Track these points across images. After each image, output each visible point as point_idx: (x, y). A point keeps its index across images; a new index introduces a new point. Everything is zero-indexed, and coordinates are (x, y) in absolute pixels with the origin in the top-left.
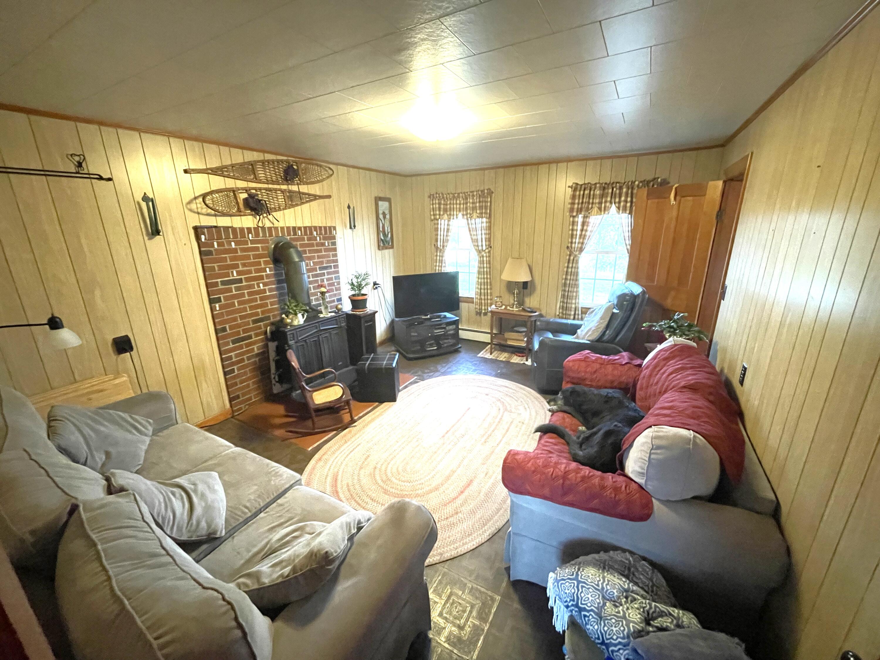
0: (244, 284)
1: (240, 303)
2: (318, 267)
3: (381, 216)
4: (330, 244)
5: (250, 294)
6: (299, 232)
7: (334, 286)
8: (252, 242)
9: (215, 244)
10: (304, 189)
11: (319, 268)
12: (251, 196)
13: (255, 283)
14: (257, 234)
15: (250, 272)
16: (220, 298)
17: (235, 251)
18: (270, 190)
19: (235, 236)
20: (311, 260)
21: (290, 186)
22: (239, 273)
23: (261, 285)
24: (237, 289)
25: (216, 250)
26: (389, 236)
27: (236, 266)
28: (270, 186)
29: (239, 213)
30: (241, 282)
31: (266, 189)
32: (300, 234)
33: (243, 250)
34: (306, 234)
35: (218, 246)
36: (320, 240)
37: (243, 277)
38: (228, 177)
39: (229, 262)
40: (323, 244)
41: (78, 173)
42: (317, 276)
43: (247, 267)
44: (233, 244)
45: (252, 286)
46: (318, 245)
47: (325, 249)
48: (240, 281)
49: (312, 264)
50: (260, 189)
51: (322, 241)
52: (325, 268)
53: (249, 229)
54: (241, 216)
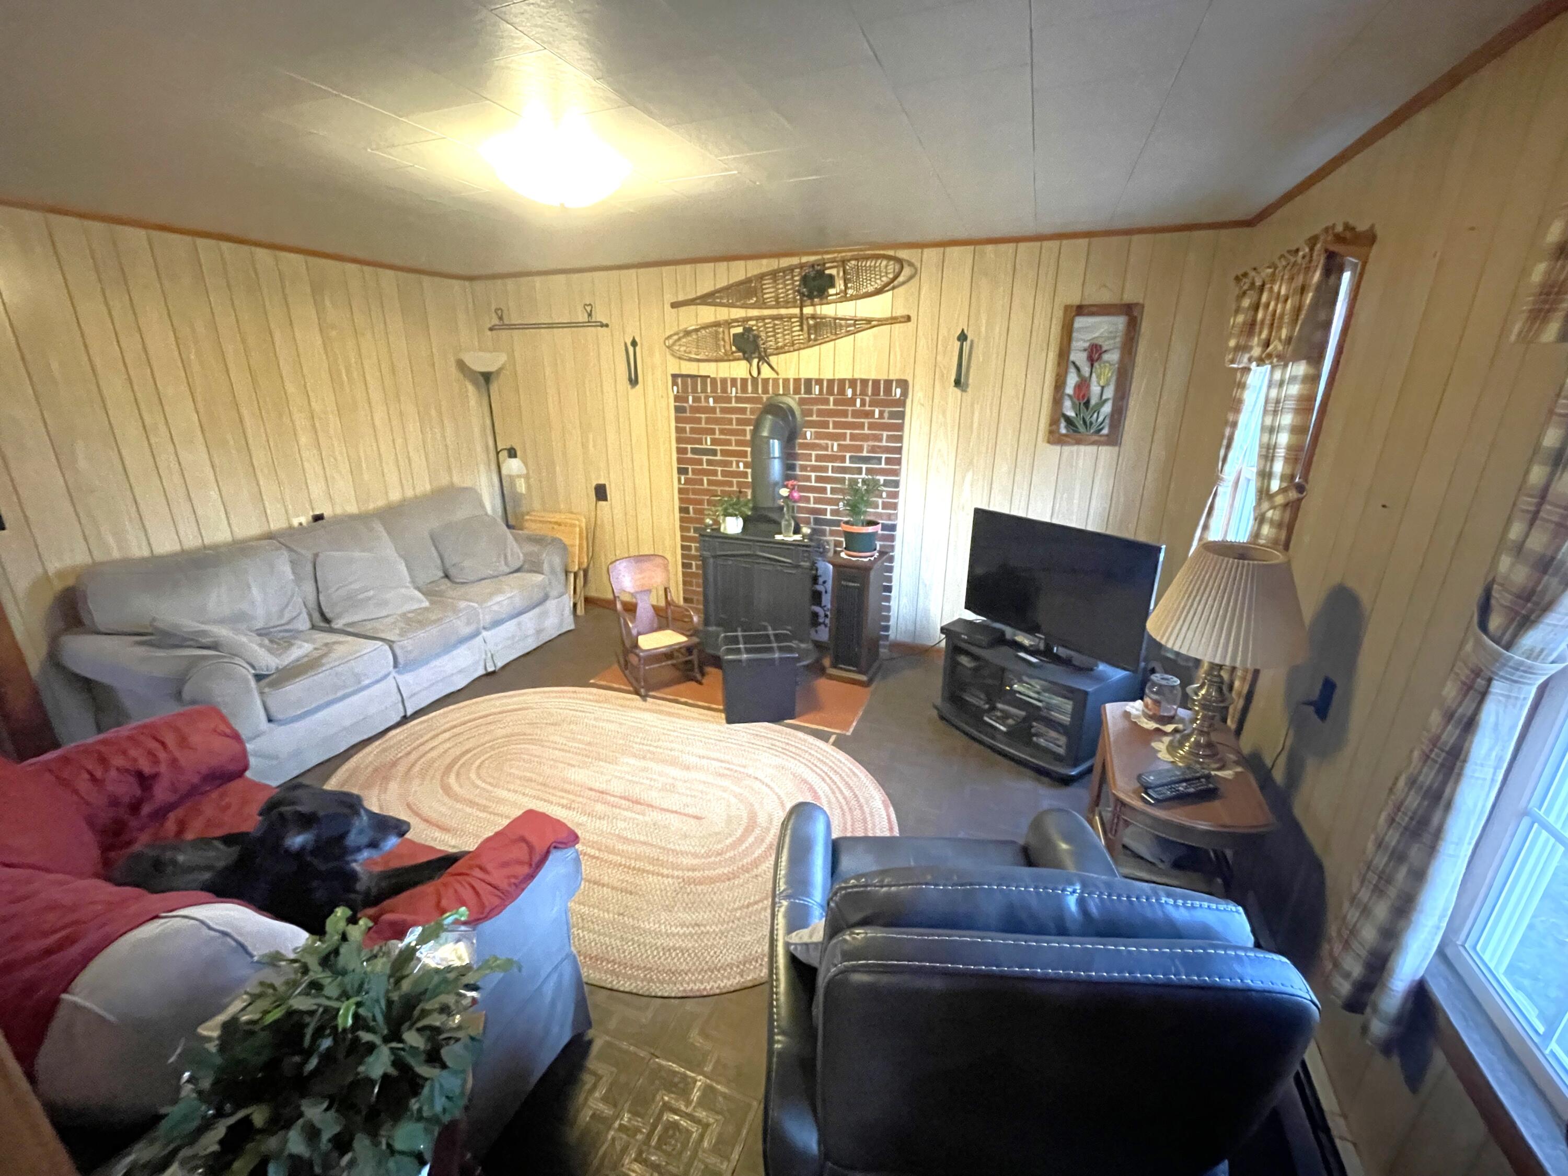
0: (719, 458)
1: (710, 483)
2: (848, 455)
3: (1079, 357)
4: (886, 415)
5: (724, 473)
6: (817, 387)
7: (881, 497)
8: (738, 400)
9: (690, 398)
10: (845, 310)
11: (851, 457)
12: (748, 330)
13: (734, 459)
14: (744, 389)
15: (728, 443)
16: (687, 469)
17: (713, 410)
18: (780, 317)
19: (714, 390)
20: (836, 440)
21: (818, 308)
22: (714, 442)
23: (741, 465)
24: (709, 462)
25: (691, 407)
26: (1107, 409)
27: (712, 432)
28: (783, 311)
29: (727, 358)
30: (716, 455)
31: (774, 318)
32: (817, 392)
33: (724, 410)
34: (830, 392)
35: (693, 401)
36: (863, 403)
37: (719, 448)
38: (722, 305)
39: (703, 425)
40: (869, 414)
41: (589, 322)
42: (844, 470)
43: (726, 434)
44: (711, 400)
45: (729, 464)
46: (856, 414)
47: (870, 424)
48: (714, 452)
49: (835, 449)
50: (762, 318)
51: (867, 408)
52: (866, 460)
53: (734, 381)
54: (730, 360)
